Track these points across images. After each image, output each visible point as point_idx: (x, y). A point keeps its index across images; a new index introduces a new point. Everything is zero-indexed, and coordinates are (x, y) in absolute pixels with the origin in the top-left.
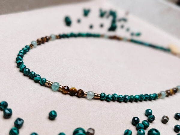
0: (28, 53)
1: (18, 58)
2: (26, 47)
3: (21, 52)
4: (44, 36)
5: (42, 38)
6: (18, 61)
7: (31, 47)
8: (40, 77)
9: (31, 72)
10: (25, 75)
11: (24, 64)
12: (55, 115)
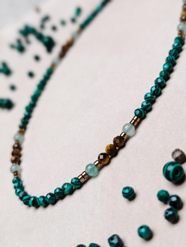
0: (24, 184)
1: (25, 201)
2: (14, 182)
3: (19, 192)
4: (11, 150)
5: (13, 154)
6: (30, 202)
7: (19, 176)
8: (68, 184)
9: (54, 193)
10: (54, 203)
11: (38, 196)
12: (130, 189)
